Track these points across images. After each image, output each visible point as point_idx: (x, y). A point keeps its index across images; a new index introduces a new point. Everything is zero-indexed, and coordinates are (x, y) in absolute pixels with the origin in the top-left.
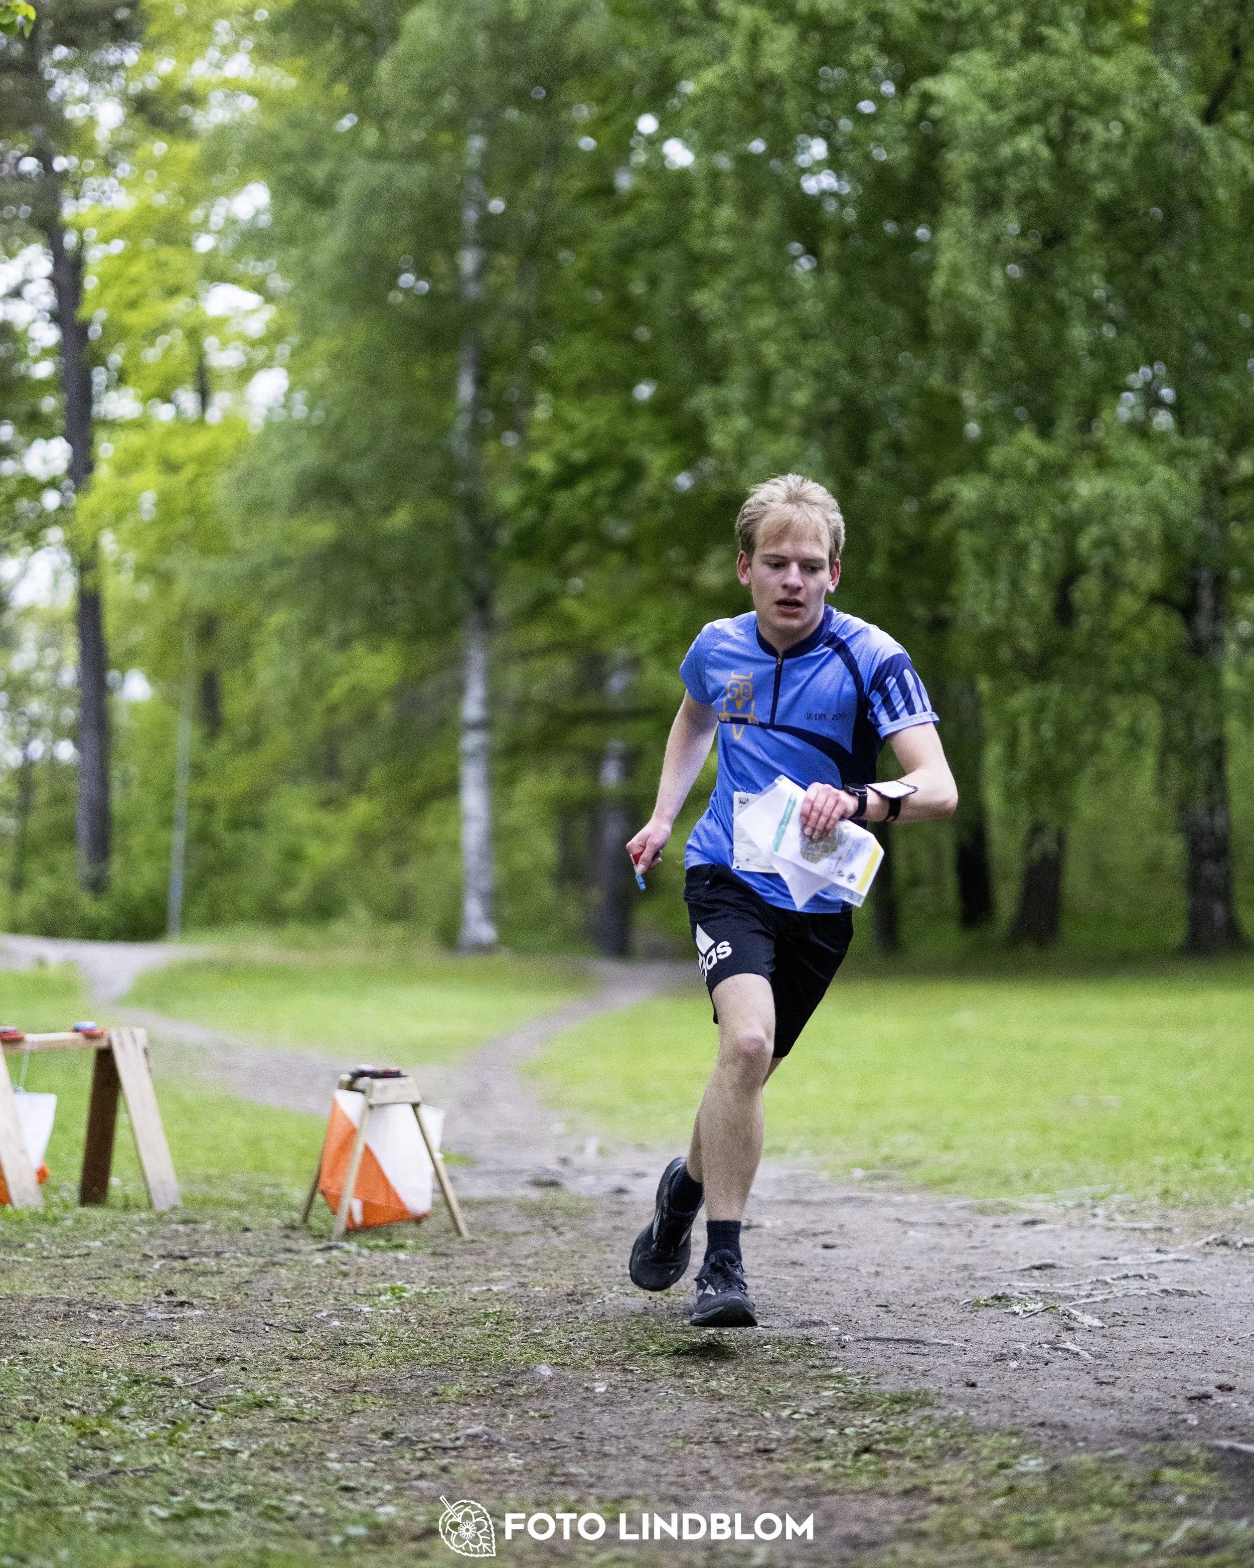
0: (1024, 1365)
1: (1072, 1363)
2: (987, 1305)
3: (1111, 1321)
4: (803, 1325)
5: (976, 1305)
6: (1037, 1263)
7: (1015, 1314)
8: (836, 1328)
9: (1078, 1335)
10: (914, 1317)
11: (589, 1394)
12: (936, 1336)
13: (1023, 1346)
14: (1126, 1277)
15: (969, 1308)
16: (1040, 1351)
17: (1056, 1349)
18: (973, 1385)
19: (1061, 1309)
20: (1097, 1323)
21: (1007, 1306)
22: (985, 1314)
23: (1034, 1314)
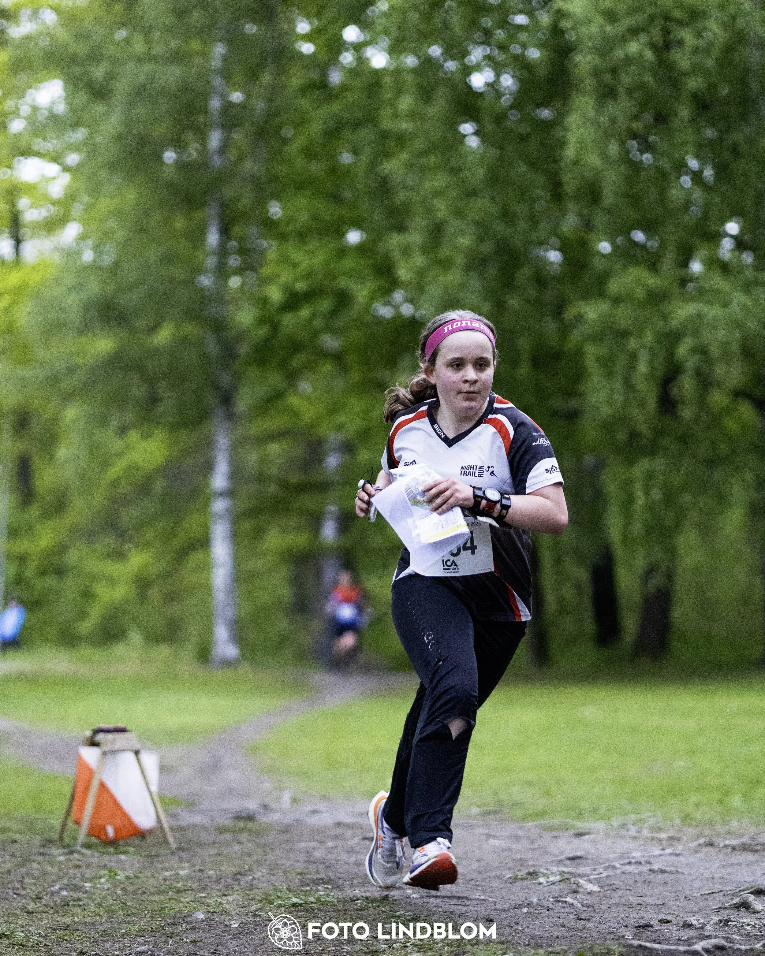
0: (532, 910)
1: (568, 909)
2: (522, 879)
3: (605, 888)
5: (515, 880)
6: (571, 855)
7: (540, 884)
8: (408, 891)
9: (579, 896)
11: (226, 928)
12: (480, 896)
13: (535, 900)
14: (630, 863)
15: (510, 881)
16: (547, 903)
17: (558, 901)
18: (490, 921)
19: (572, 880)
20: (596, 888)
21: (536, 879)
22: (519, 884)
23: (554, 883)
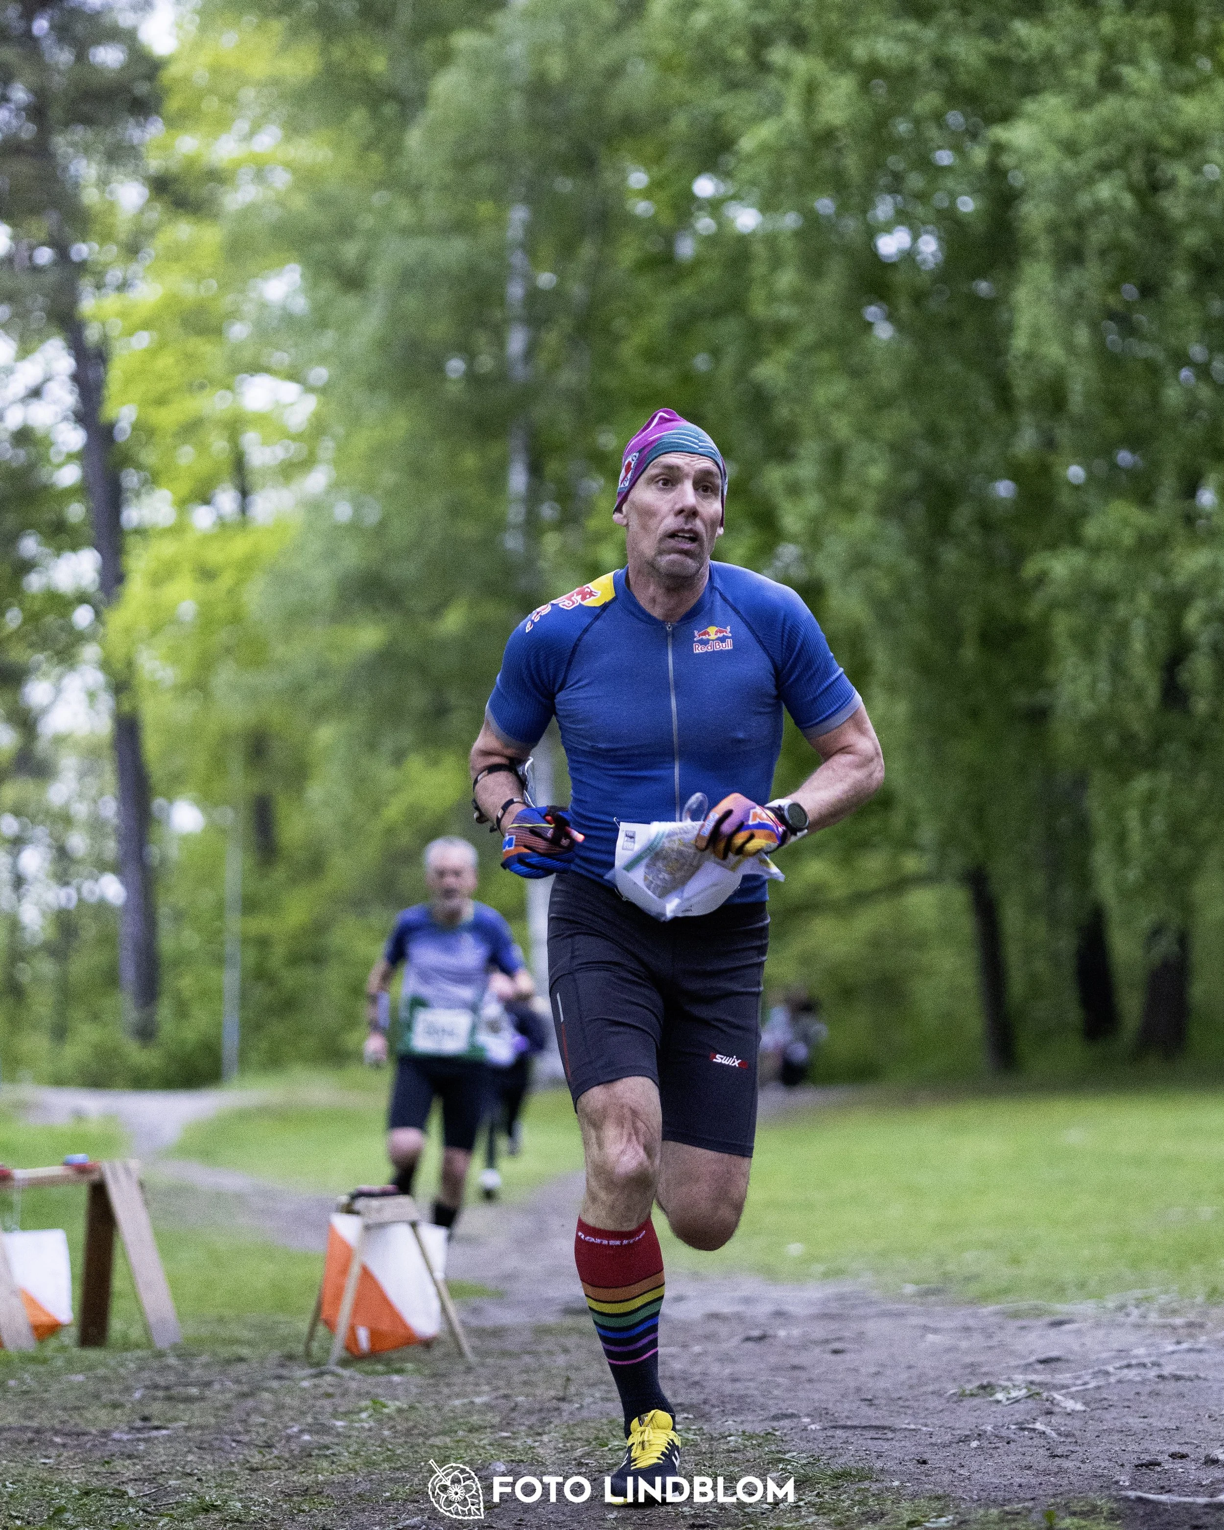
0: (985, 1444)
1: (1037, 1441)
2: (972, 1395)
3: (1093, 1406)
4: (775, 1418)
5: (962, 1396)
6: (1043, 1356)
7: (998, 1402)
8: (806, 1420)
9: (1054, 1420)
10: (896, 1408)
12: (909, 1424)
13: (989, 1428)
14: (1128, 1366)
15: (955, 1399)
16: (1008, 1432)
17: (1023, 1429)
18: (924, 1462)
19: (1045, 1395)
20: (1079, 1407)
21: (991, 1395)
22: (968, 1403)
23: (1017, 1401)
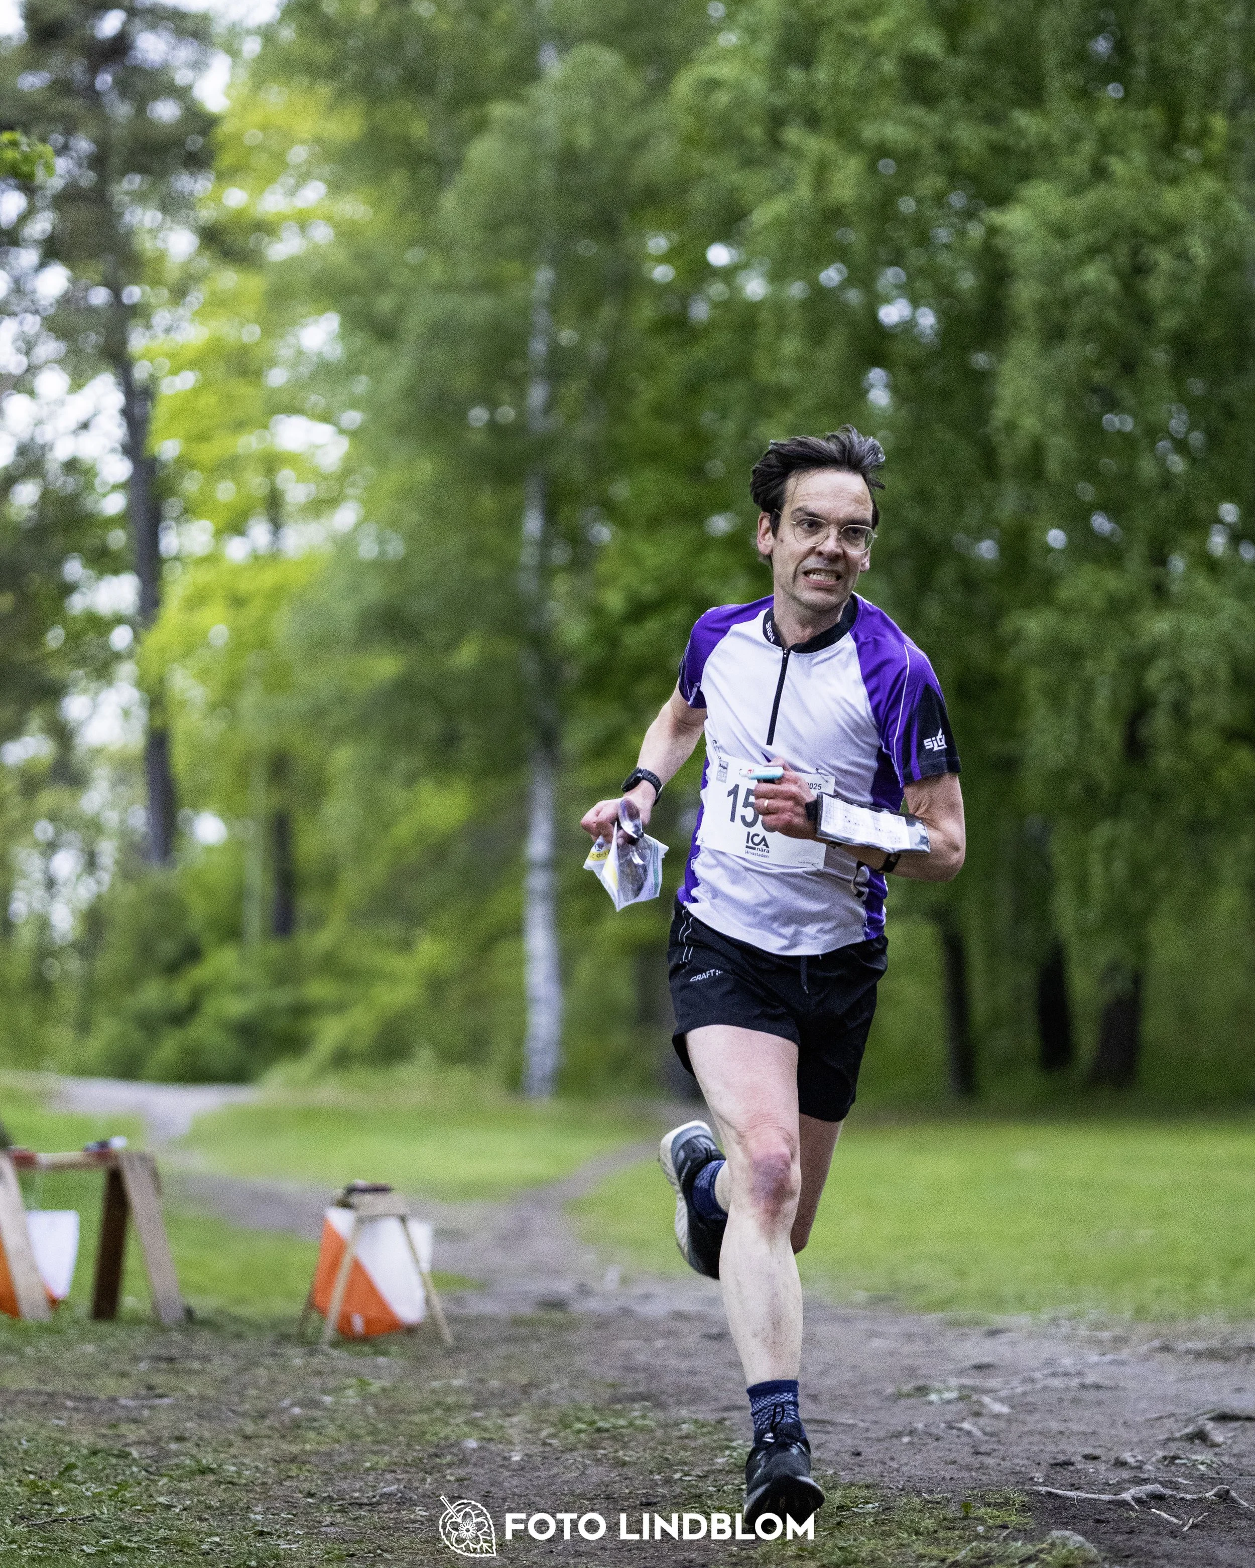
0: (916, 1440)
1: (964, 1439)
2: (909, 1395)
3: (1019, 1409)
4: (727, 1409)
5: (898, 1396)
6: (975, 1362)
7: (931, 1403)
9: (982, 1421)
10: (838, 1405)
11: (506, 1463)
12: (848, 1419)
13: (920, 1426)
14: (1054, 1375)
15: (892, 1398)
16: (937, 1429)
17: (951, 1427)
18: (859, 1454)
19: (975, 1398)
20: (1005, 1410)
21: (926, 1396)
22: (903, 1402)
23: (949, 1402)
